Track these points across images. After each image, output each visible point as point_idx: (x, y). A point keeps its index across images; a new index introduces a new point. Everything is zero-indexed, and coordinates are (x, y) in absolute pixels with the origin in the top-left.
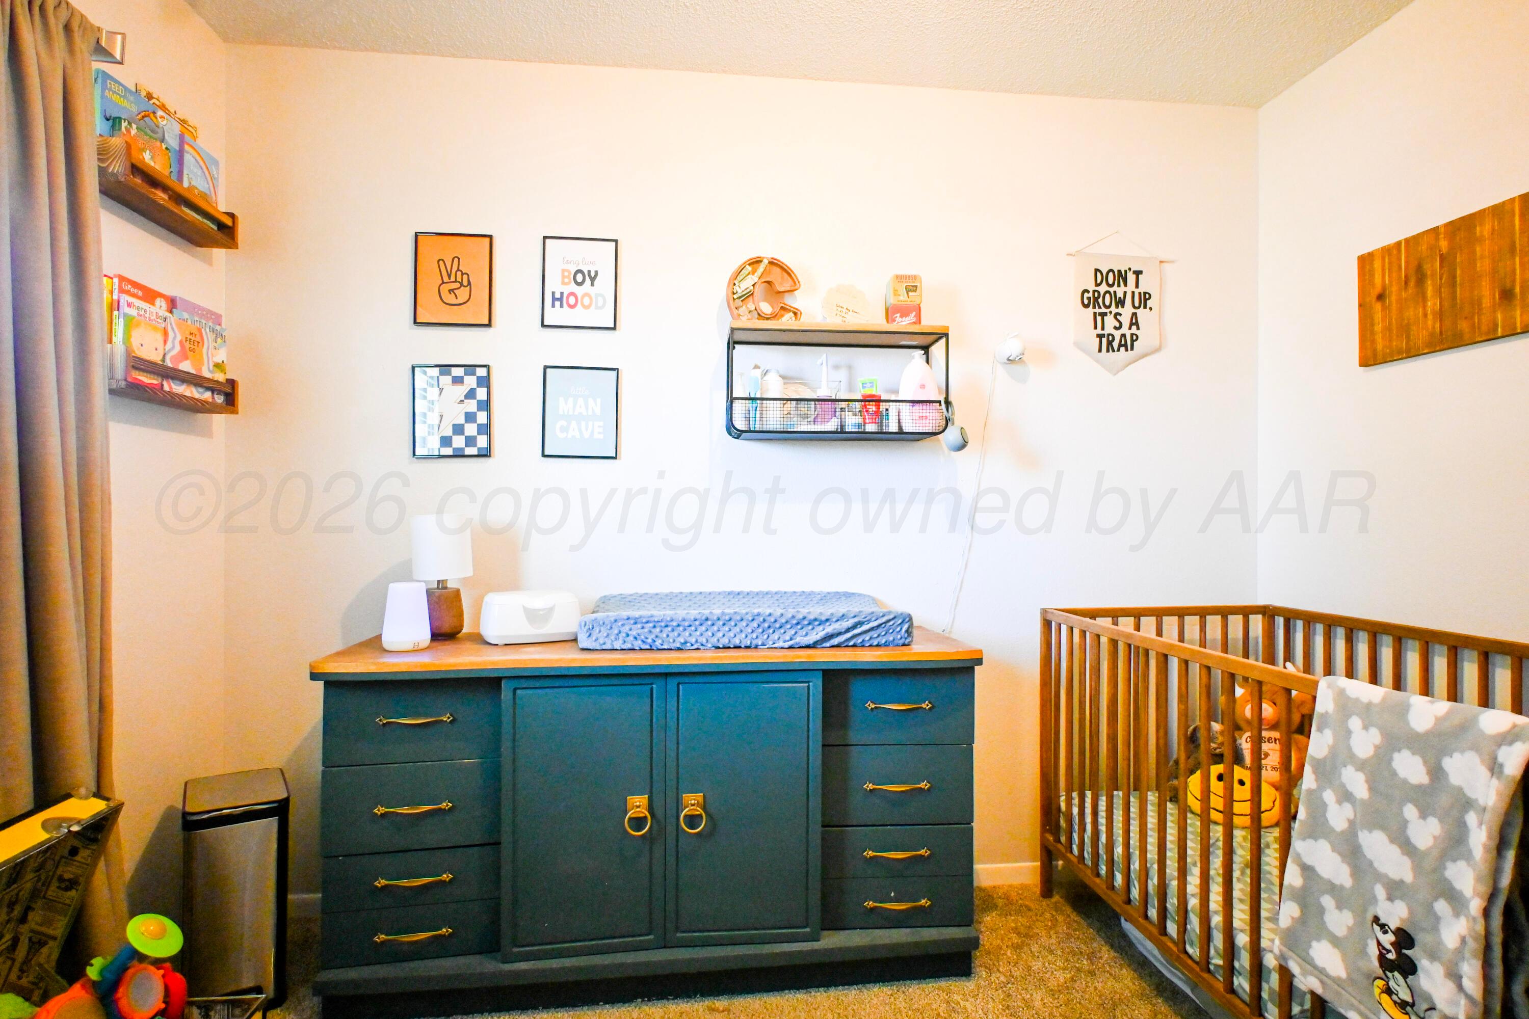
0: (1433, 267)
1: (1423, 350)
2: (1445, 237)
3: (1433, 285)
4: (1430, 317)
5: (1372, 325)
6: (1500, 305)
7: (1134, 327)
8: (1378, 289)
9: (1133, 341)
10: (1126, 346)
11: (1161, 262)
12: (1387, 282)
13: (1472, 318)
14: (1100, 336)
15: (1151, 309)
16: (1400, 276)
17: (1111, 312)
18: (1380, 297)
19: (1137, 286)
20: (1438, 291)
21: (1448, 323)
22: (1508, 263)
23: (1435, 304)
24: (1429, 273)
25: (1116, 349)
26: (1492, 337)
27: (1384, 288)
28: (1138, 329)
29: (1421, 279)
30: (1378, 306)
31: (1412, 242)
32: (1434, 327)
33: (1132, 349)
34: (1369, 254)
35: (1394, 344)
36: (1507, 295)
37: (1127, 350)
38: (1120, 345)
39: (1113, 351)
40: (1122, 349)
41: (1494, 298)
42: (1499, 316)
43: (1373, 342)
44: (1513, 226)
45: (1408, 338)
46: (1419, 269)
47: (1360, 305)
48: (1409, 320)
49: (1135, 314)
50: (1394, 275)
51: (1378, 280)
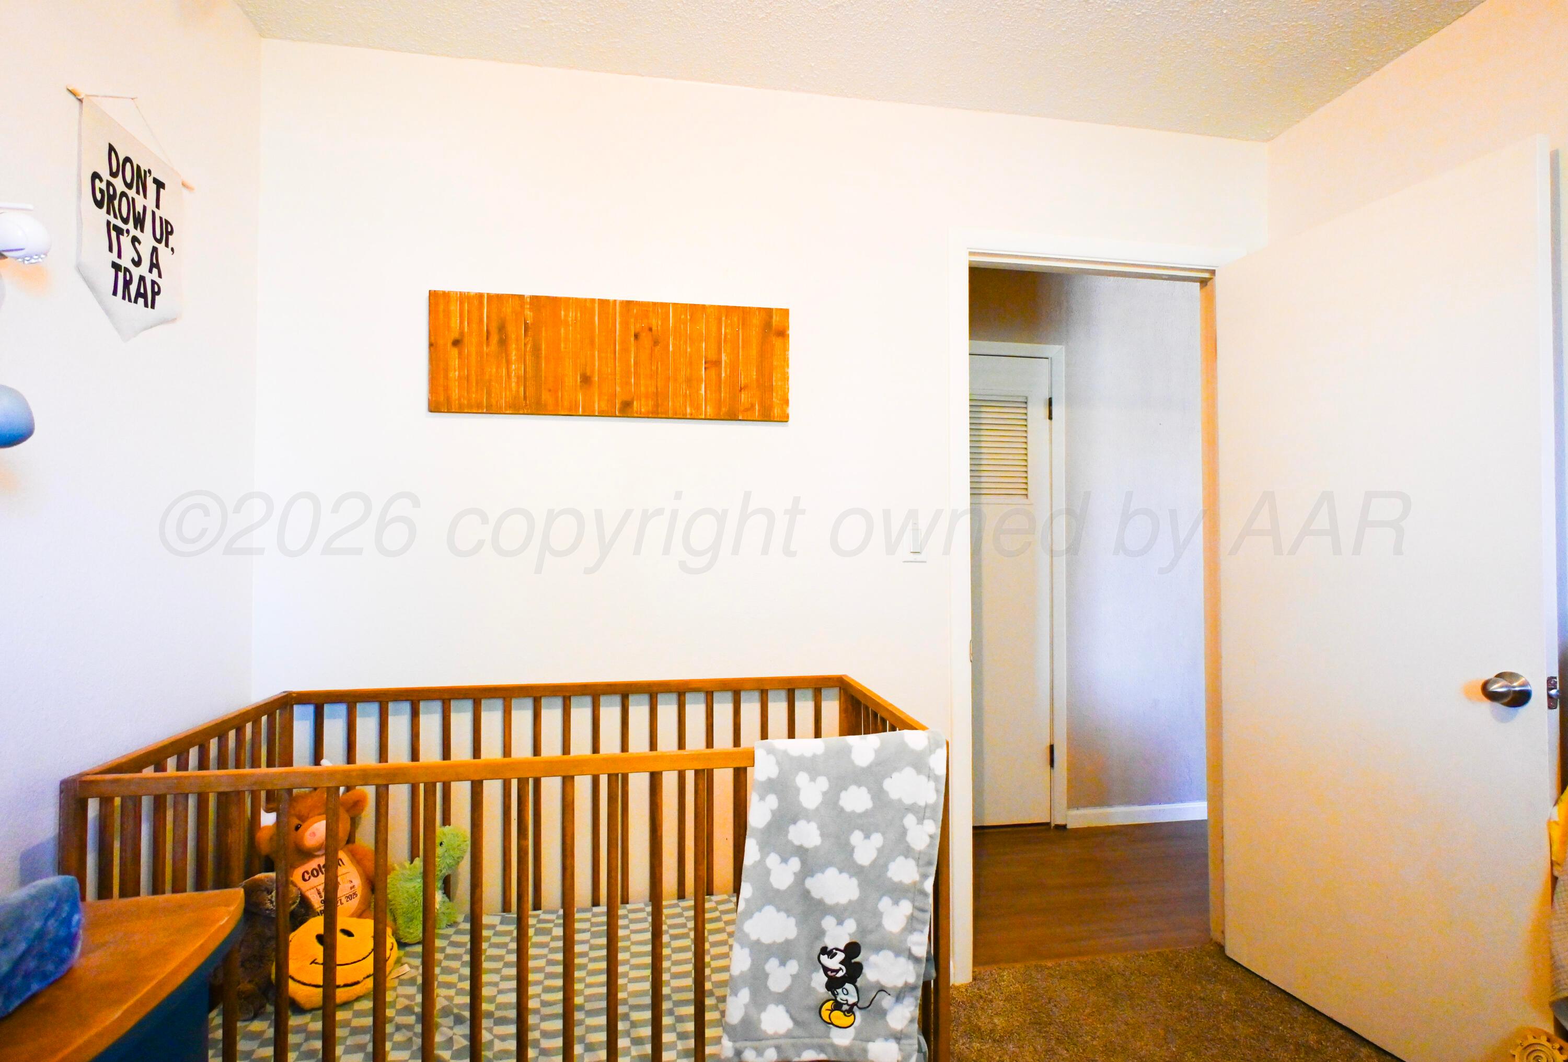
0: (515, 332)
1: (506, 410)
2: (530, 308)
3: (518, 349)
4: (514, 380)
5: (446, 371)
6: (581, 389)
7: (155, 270)
8: (455, 335)
9: (155, 294)
10: (144, 296)
11: (184, 185)
12: (466, 330)
13: (556, 392)
14: (116, 267)
15: (172, 250)
16: (482, 330)
17: (128, 231)
18: (456, 343)
19: (158, 206)
20: (522, 359)
21: (531, 391)
22: (589, 352)
23: (518, 369)
24: (513, 336)
25: (133, 299)
26: (571, 412)
27: (462, 333)
28: (160, 276)
29: (503, 342)
30: (455, 352)
31: (497, 300)
32: (518, 391)
33: (153, 307)
34: (444, 293)
35: (474, 396)
36: (586, 380)
37: (146, 305)
38: (139, 294)
39: (130, 300)
40: (141, 300)
41: (576, 381)
42: (580, 397)
43: (446, 389)
44: (593, 323)
45: (489, 394)
46: (502, 328)
47: (431, 345)
48: (491, 375)
49: (155, 250)
50: (474, 326)
51: (455, 322)
